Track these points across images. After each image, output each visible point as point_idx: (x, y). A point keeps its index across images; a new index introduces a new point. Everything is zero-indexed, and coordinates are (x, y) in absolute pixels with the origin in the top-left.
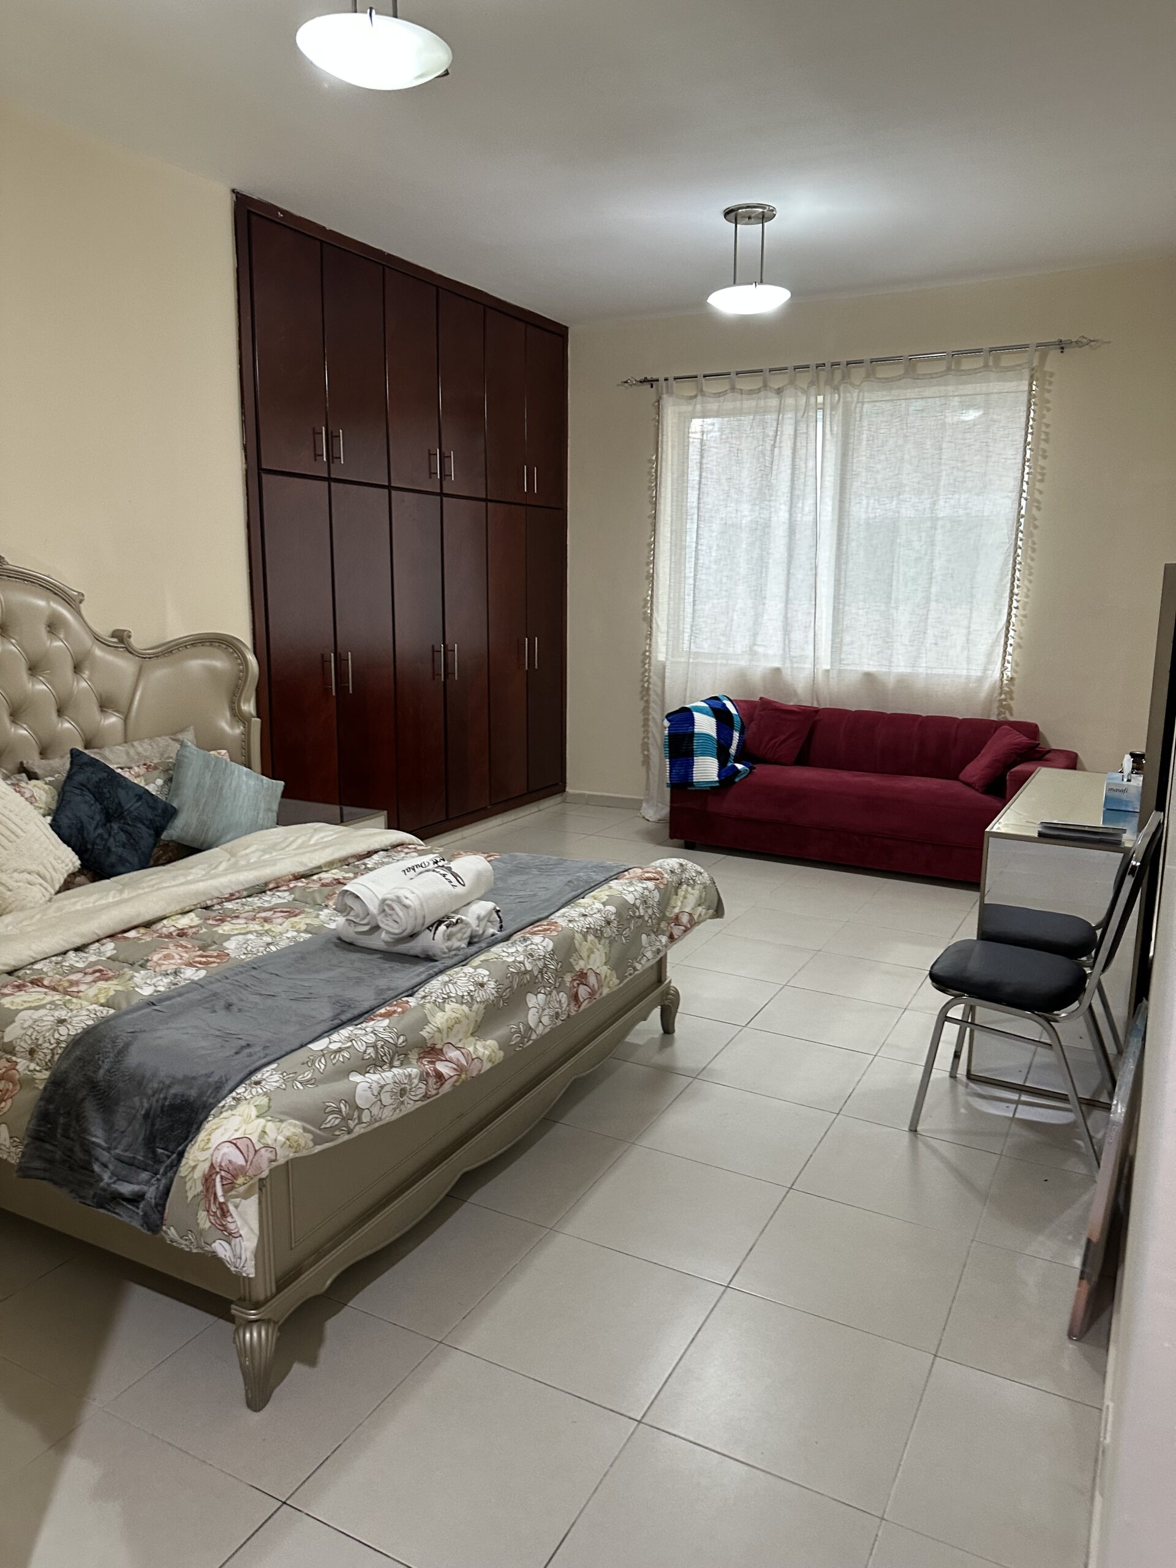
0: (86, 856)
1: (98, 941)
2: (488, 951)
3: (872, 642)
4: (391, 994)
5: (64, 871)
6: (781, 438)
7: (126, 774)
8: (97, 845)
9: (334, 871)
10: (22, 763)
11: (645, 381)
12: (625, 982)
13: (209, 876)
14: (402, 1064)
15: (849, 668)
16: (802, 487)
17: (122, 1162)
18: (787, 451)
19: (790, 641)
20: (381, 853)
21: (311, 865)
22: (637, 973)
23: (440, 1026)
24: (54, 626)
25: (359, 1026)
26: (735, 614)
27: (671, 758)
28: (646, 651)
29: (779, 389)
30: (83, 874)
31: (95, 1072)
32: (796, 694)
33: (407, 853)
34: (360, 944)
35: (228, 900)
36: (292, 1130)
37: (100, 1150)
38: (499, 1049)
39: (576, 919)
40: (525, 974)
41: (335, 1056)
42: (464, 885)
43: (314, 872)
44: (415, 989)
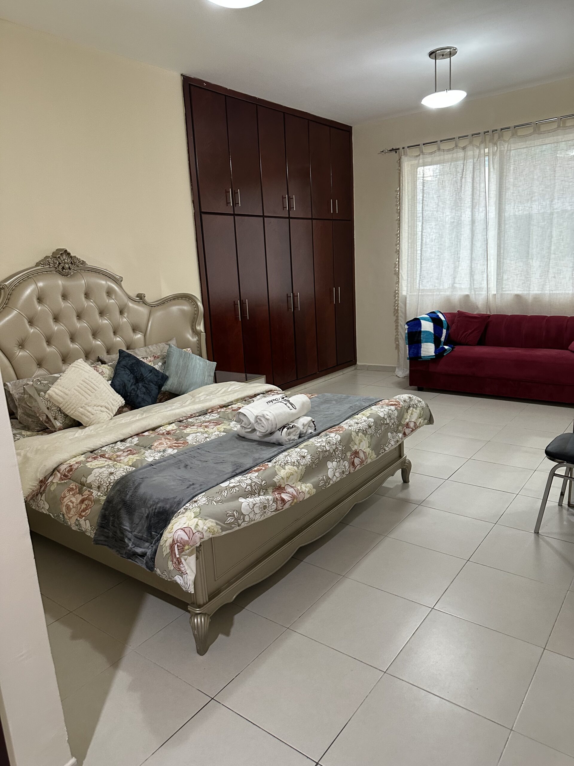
0: (128, 399)
1: (131, 437)
2: (308, 441)
3: (519, 278)
4: (260, 461)
5: (117, 405)
6: (466, 173)
7: (145, 361)
8: (132, 393)
9: (238, 404)
10: (98, 357)
11: (393, 150)
12: (380, 456)
13: (182, 407)
14: (264, 494)
15: (507, 292)
16: (478, 198)
17: (137, 538)
18: (469, 180)
19: (473, 280)
20: (261, 395)
21: (228, 401)
22: (386, 452)
23: (283, 476)
24: (110, 293)
25: (244, 476)
26: (443, 267)
27: (409, 345)
28: (396, 290)
29: (464, 147)
30: (126, 407)
31: (125, 496)
32: (477, 308)
33: (273, 395)
34: (248, 438)
35: (190, 418)
36: (211, 524)
37: (128, 532)
38: (314, 488)
39: (353, 425)
40: (326, 452)
41: (232, 490)
42: (296, 409)
43: (229, 404)
44: (272, 459)
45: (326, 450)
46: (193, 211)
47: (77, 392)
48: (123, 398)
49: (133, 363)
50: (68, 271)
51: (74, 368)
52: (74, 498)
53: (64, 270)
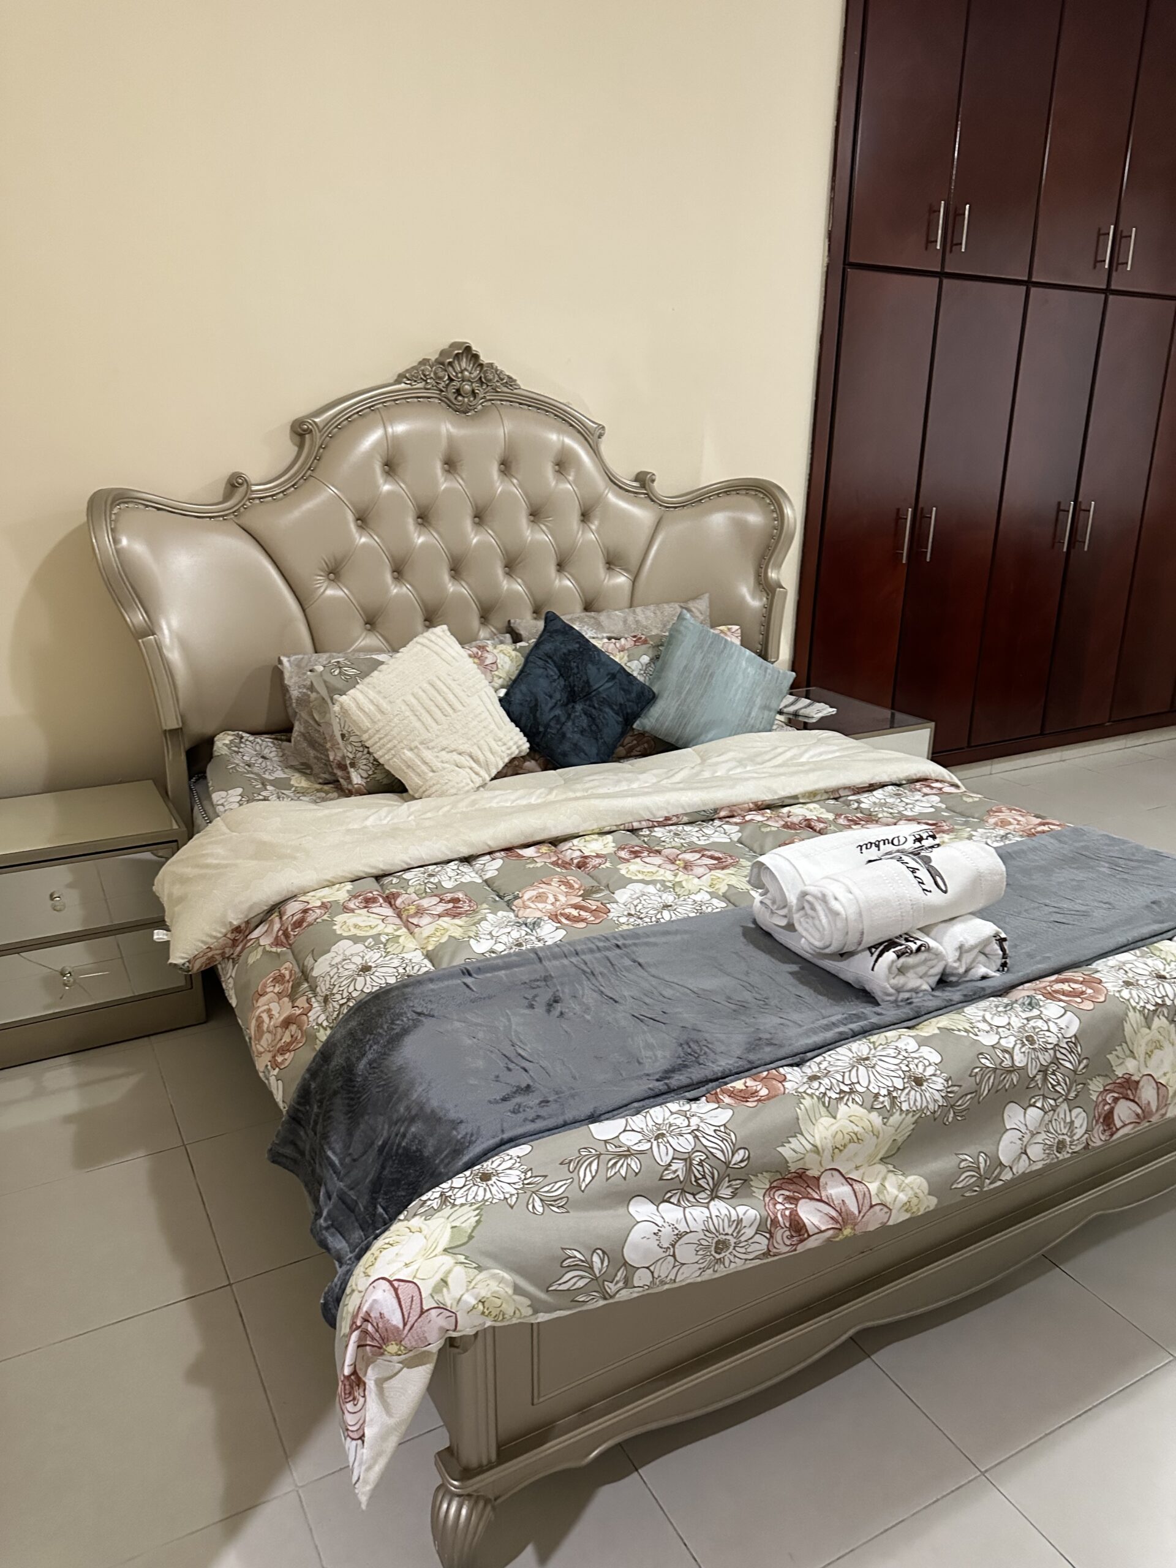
0: (537, 740)
1: (490, 853)
2: (961, 1010)
4: (767, 1053)
5: (505, 755)
7: (606, 647)
8: (551, 728)
9: (815, 806)
10: (509, 621)
13: (657, 789)
14: (734, 1195)
17: (344, 1202)
20: (890, 787)
23: (818, 1144)
24: (563, 464)
25: (689, 1107)
31: (359, 1059)
33: (926, 795)
34: (777, 938)
35: (661, 824)
36: (494, 1286)
37: (331, 1172)
38: (929, 1194)
39: (1141, 982)
40: (1011, 1072)
41: (616, 1163)
42: (945, 892)
43: (788, 802)
44: (809, 1055)
45: (1013, 1064)
46: (826, 260)
47: (407, 708)
48: (525, 735)
49: (570, 651)
50: (469, 401)
51: (419, 646)
52: (276, 1004)
53: (460, 398)
